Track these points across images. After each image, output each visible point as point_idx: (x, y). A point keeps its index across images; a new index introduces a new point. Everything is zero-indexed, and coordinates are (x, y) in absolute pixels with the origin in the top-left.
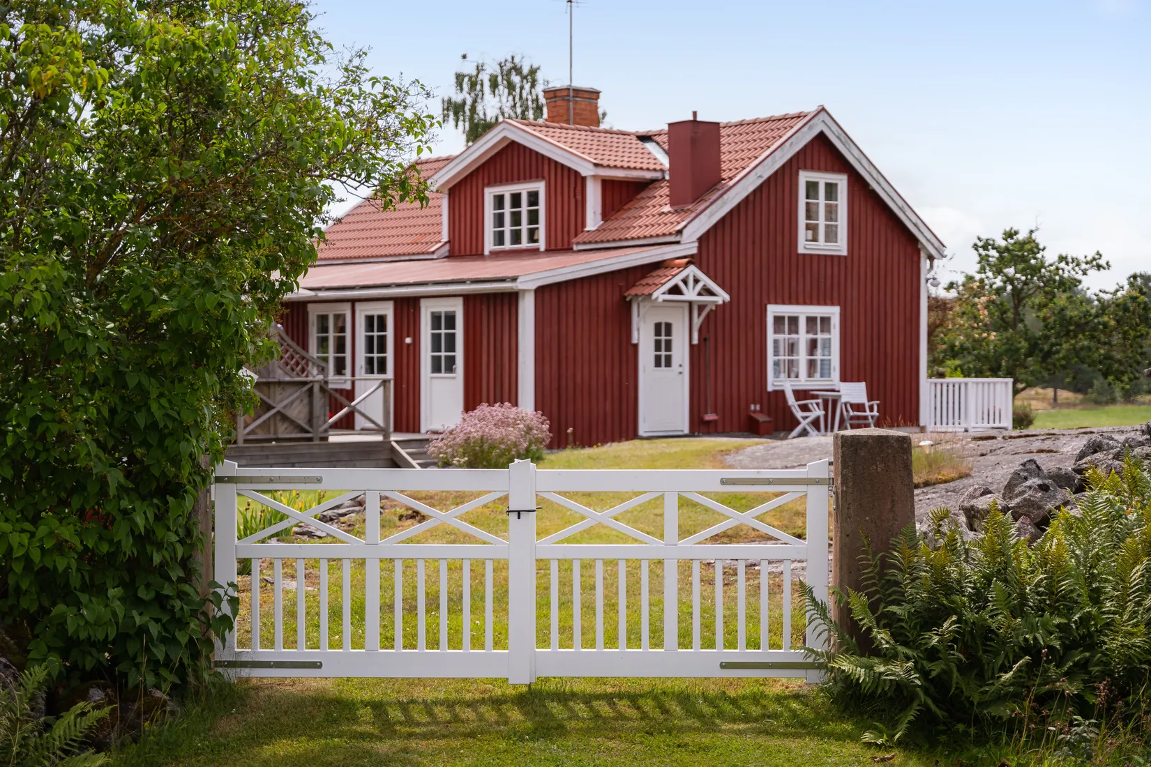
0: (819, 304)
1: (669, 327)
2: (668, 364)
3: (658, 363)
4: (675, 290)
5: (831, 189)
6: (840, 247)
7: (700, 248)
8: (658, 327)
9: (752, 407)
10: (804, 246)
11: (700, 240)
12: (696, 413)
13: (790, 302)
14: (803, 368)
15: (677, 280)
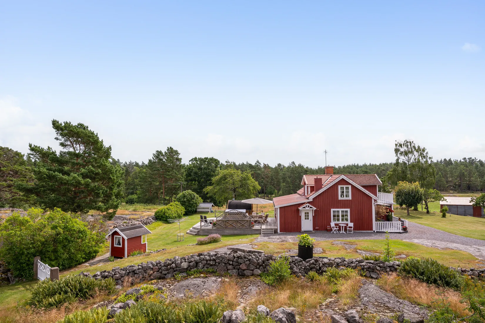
0: (344, 208)
1: (308, 213)
2: (308, 219)
3: (306, 219)
4: (304, 207)
5: (347, 188)
6: (350, 198)
7: (313, 200)
8: (306, 213)
9: (328, 226)
10: (340, 198)
11: (313, 199)
12: (314, 227)
13: (337, 208)
14: (340, 220)
15: (305, 206)
